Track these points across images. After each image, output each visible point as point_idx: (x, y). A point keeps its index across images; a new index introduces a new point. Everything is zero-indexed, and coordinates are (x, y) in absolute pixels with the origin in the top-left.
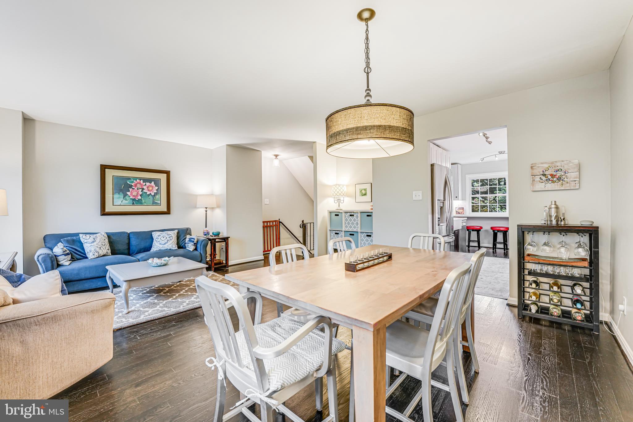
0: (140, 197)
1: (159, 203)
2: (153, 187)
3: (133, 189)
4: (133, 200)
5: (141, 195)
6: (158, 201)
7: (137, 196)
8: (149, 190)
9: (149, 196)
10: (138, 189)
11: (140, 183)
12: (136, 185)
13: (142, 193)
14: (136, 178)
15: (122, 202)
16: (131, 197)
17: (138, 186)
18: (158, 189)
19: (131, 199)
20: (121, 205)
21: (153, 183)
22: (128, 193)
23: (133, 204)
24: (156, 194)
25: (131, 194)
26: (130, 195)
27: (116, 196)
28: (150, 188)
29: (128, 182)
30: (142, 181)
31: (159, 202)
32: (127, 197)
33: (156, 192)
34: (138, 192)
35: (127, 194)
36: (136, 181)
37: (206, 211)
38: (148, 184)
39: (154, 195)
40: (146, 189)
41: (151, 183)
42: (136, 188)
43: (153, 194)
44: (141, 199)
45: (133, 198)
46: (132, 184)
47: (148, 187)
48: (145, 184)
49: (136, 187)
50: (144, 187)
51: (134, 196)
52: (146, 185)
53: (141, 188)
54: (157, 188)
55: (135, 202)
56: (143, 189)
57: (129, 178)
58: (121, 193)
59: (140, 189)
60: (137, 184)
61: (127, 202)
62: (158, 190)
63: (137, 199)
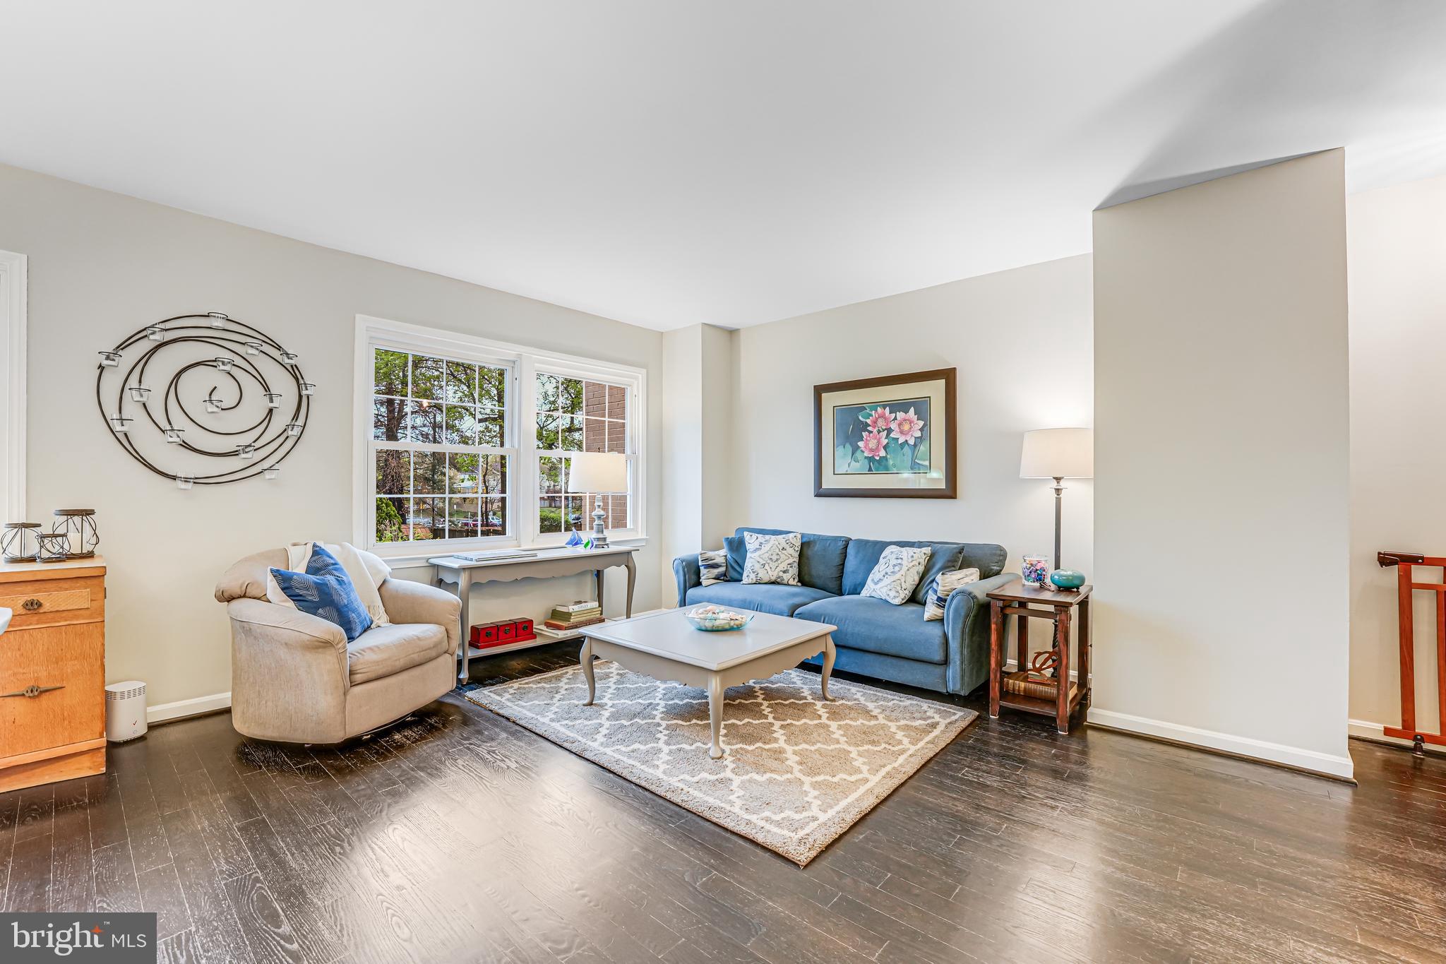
0: (883, 453)
1: (925, 466)
2: (913, 422)
3: (870, 432)
4: (871, 459)
5: (885, 448)
6: (924, 460)
7: (877, 449)
8: (902, 432)
9: (902, 449)
10: (879, 432)
11: (882, 416)
12: (875, 422)
13: (887, 440)
14: (874, 405)
15: (849, 465)
16: (866, 454)
17: (881, 423)
18: (924, 425)
19: (866, 458)
20: (848, 473)
21: (912, 410)
22: (861, 444)
23: (870, 469)
24: (919, 440)
25: (866, 445)
26: (863, 449)
27: (840, 451)
28: (906, 427)
29: (860, 418)
30: (888, 409)
31: (927, 463)
32: (858, 454)
33: (918, 434)
34: (880, 438)
35: (859, 447)
36: (876, 411)
37: (1058, 491)
38: (900, 415)
39: (915, 445)
40: (897, 429)
41: (906, 412)
42: (875, 431)
43: (912, 442)
44: (885, 458)
45: (870, 456)
46: (869, 421)
47: (900, 425)
48: (893, 415)
49: (874, 427)
50: (893, 426)
51: (871, 450)
52: (895, 419)
53: (886, 429)
54: (921, 423)
55: (877, 465)
56: (889, 431)
57: (861, 408)
58: (848, 446)
59: (884, 430)
60: (877, 419)
61: (858, 465)
62: (925, 429)
63: (878, 458)
